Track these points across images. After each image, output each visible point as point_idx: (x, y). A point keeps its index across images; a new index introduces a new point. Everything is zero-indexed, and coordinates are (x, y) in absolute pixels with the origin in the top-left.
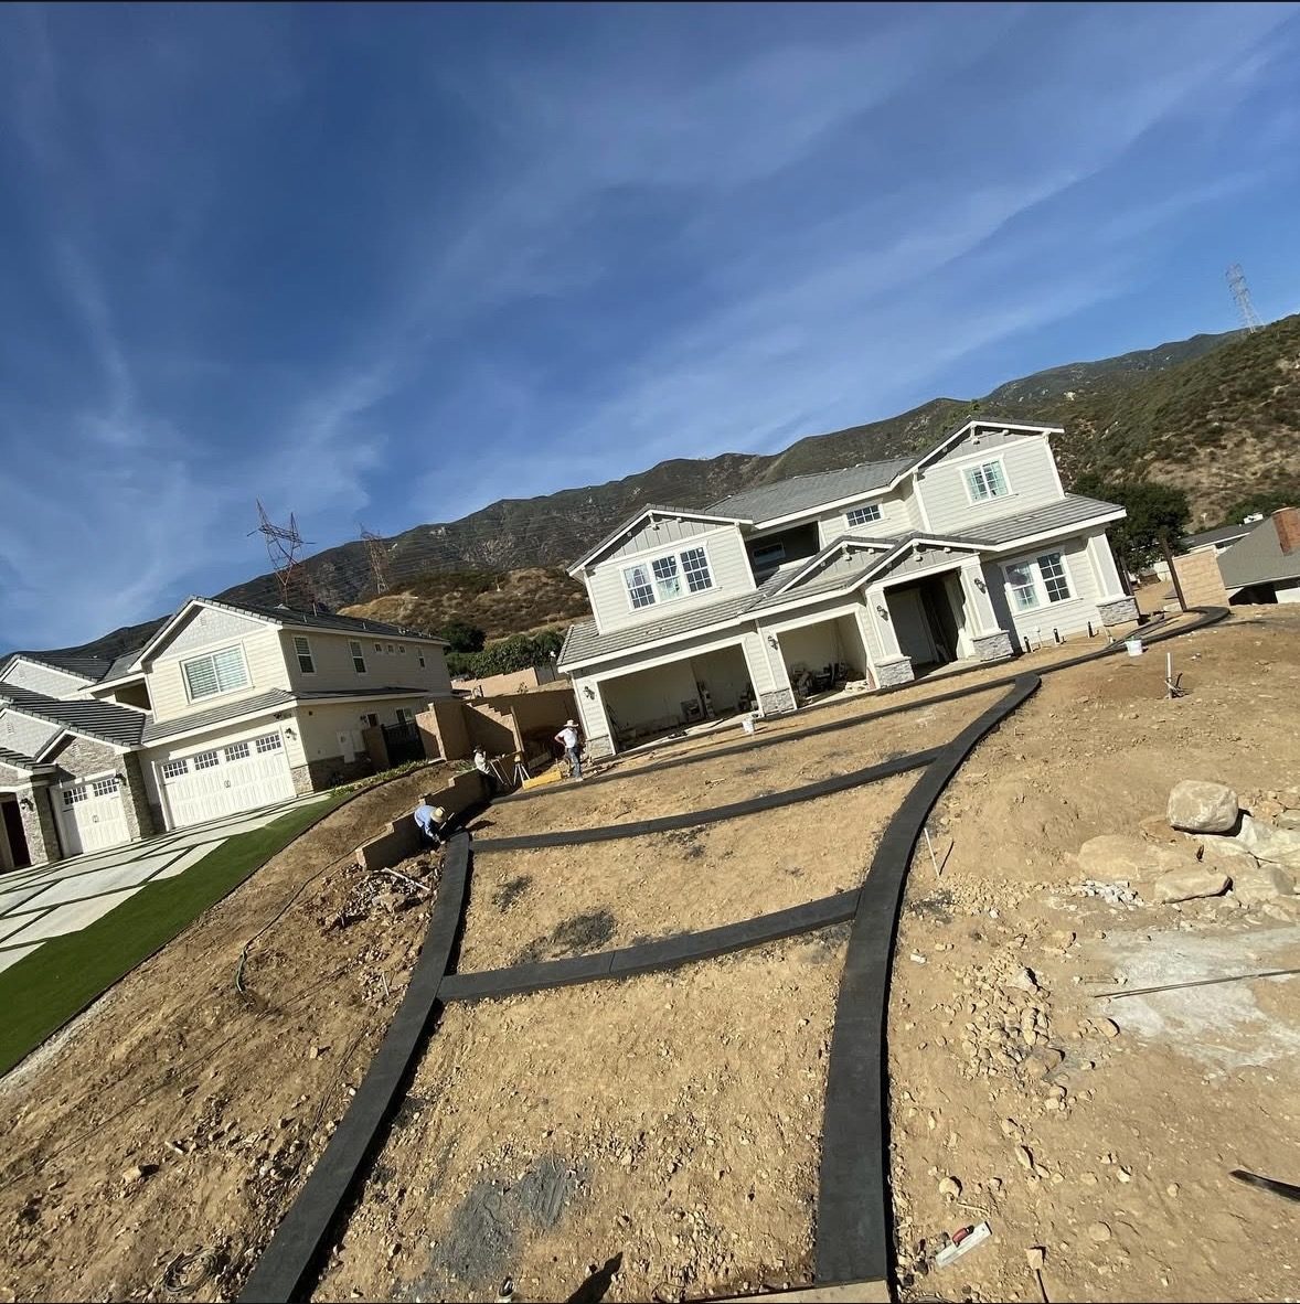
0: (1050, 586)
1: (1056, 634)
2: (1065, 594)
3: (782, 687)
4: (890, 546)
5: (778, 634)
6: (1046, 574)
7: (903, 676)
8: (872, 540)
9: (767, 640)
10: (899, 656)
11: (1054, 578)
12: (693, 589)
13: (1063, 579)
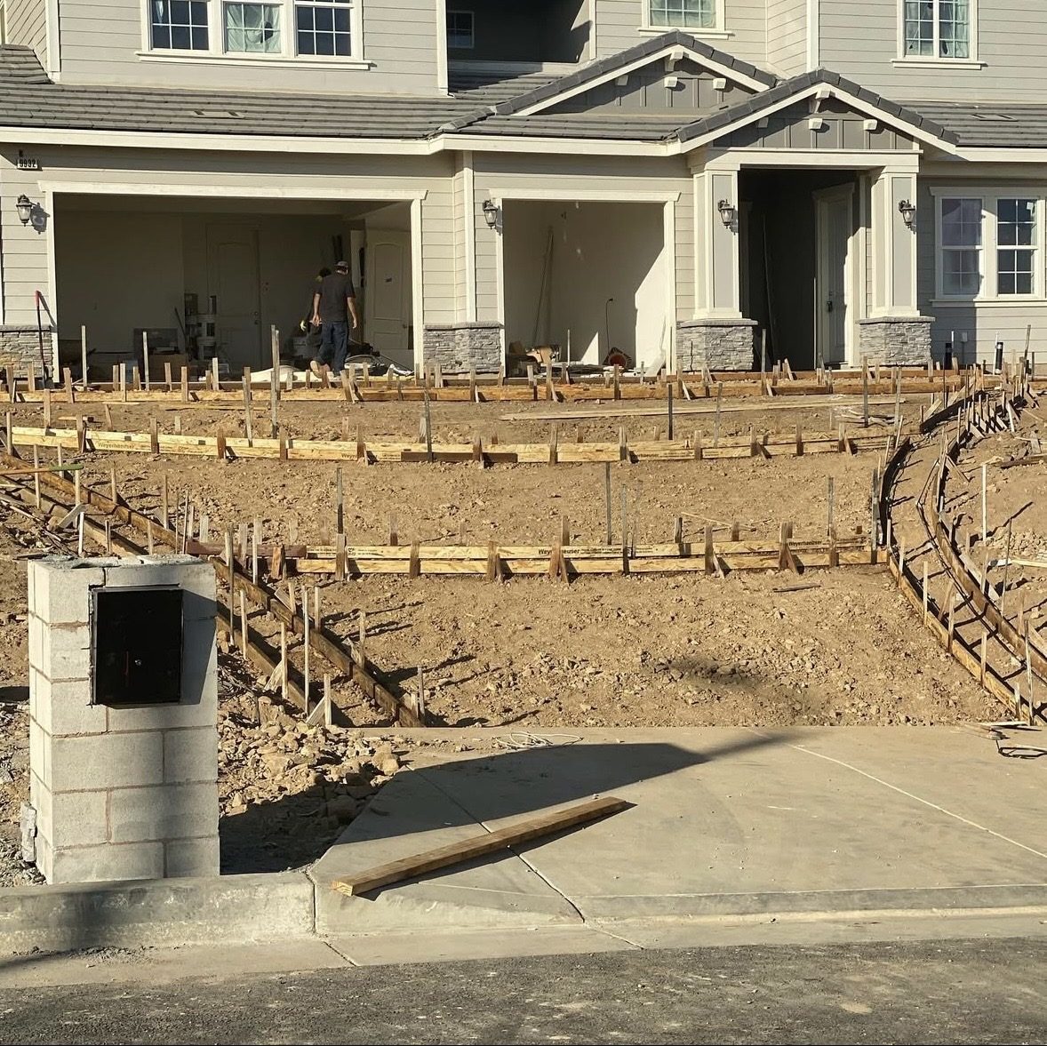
0: (1004, 259)
1: (1000, 353)
2: (1025, 286)
3: (485, 319)
4: (761, 87)
5: (505, 201)
6: (1004, 236)
7: (733, 357)
8: (732, 63)
9: (480, 208)
10: (733, 313)
11: (1017, 247)
12: (304, 46)
13: (1029, 253)
